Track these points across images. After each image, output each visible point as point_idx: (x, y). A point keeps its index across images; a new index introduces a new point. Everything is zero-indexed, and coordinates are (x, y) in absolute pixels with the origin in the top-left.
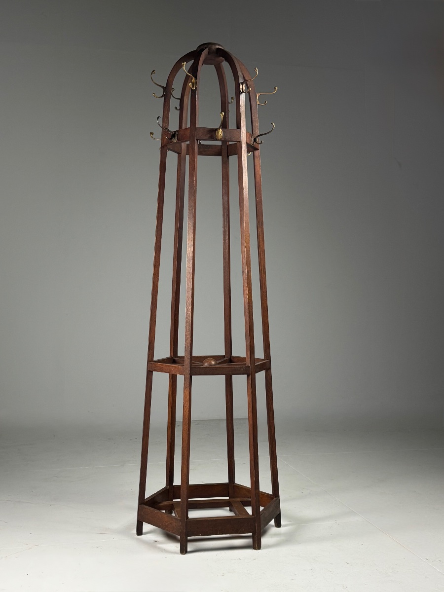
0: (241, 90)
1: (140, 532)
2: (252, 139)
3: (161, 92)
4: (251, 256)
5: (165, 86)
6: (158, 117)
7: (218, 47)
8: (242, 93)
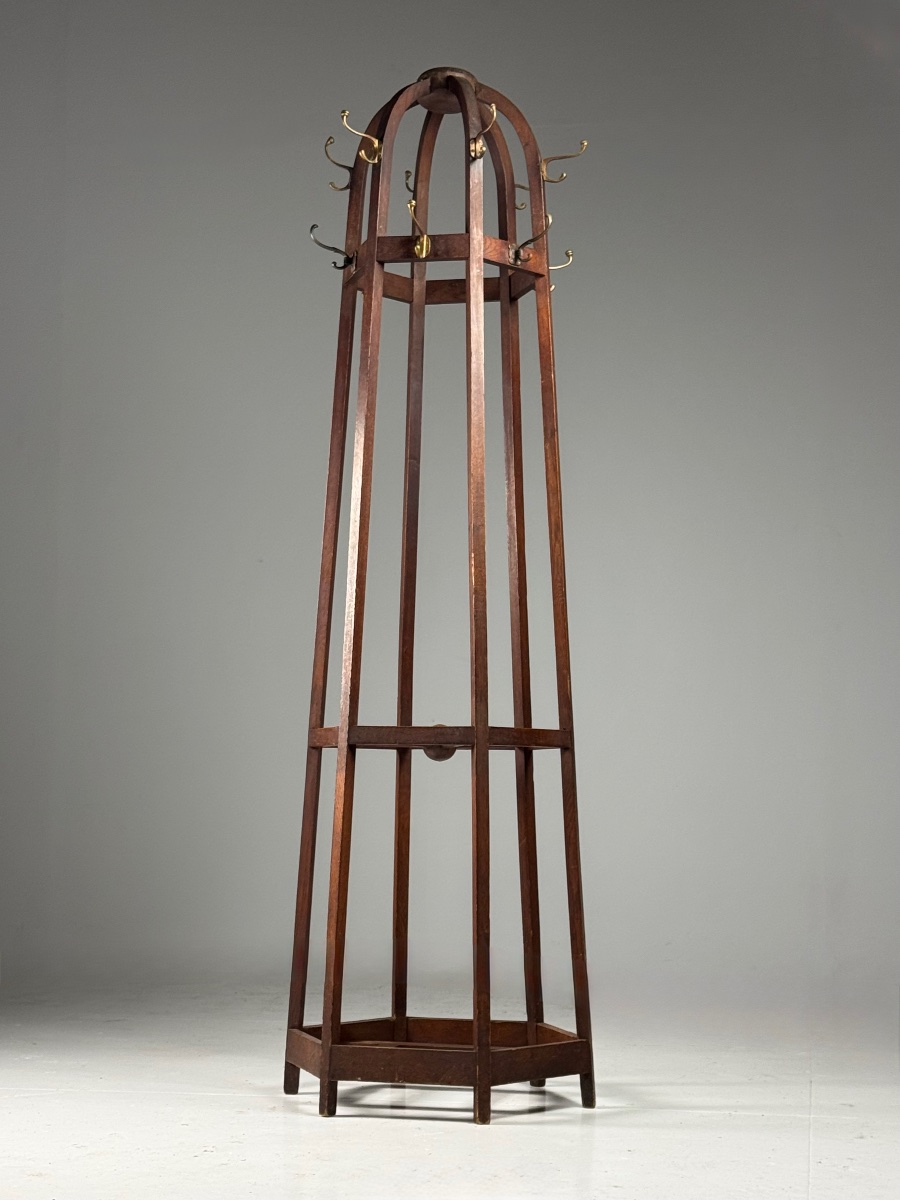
0: (473, 154)
1: (291, 1086)
2: (512, 253)
3: (345, 178)
4: (485, 494)
5: (352, 166)
6: (313, 227)
7: (449, 73)
8: (474, 159)
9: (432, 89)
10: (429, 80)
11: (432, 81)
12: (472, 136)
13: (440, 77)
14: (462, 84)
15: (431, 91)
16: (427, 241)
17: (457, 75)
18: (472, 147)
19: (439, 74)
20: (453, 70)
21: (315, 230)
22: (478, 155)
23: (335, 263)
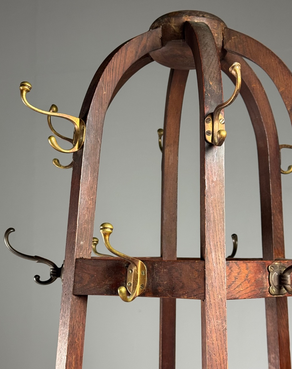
0: (209, 138)
6: (9, 231)
7: (186, 19)
8: (211, 145)
9: (164, 41)
10: (159, 30)
11: (163, 31)
12: (207, 111)
13: (174, 24)
14: (199, 33)
15: (163, 45)
16: (142, 268)
17: (197, 20)
18: (208, 127)
19: (173, 20)
20: (191, 13)
21: (11, 235)
22: (216, 140)
23: (37, 277)
